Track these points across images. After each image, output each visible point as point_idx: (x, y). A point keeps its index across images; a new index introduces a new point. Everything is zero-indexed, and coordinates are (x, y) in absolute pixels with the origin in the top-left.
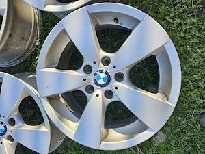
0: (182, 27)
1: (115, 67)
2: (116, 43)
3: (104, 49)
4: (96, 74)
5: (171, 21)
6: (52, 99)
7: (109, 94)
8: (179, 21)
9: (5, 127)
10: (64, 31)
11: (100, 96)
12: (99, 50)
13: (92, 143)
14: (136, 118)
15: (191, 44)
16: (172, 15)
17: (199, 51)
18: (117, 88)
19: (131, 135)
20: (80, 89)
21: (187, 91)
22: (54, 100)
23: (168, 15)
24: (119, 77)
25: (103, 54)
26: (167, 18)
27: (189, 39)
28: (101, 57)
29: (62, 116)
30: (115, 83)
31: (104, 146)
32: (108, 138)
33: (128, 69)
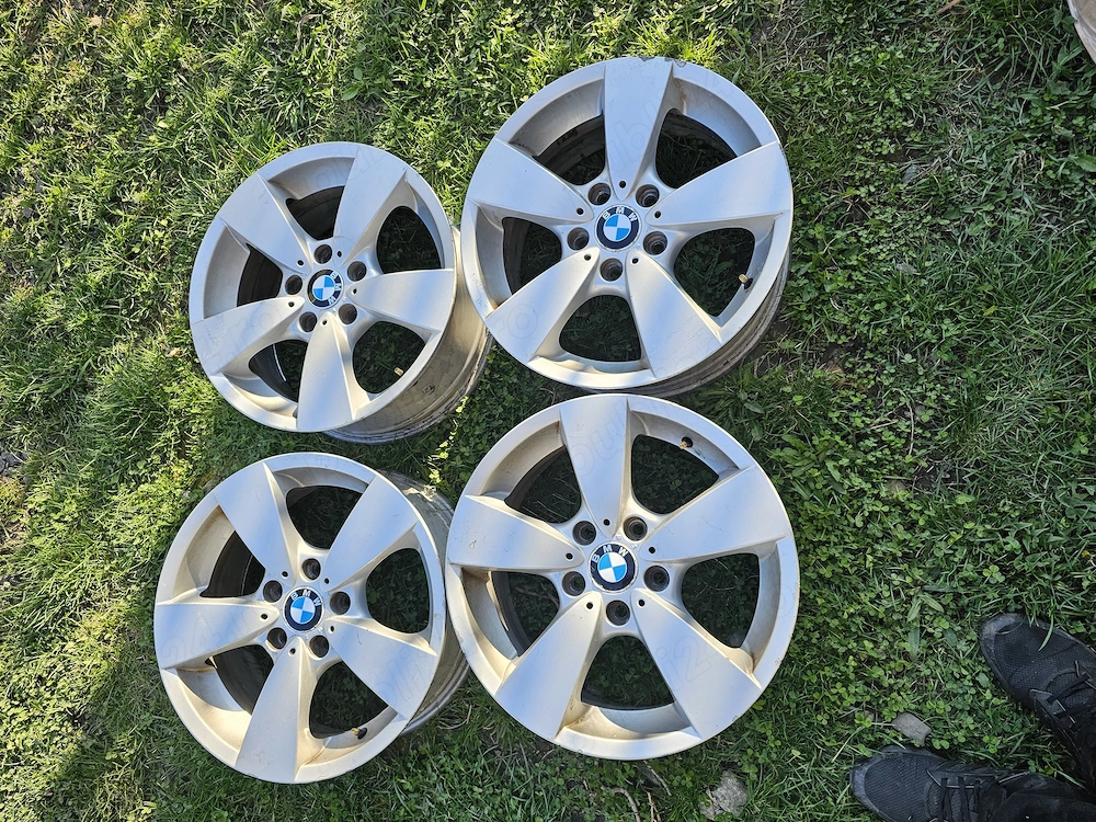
0: (866, 500)
1: (652, 550)
2: (678, 483)
3: (641, 498)
4: (600, 552)
5: (837, 475)
6: (471, 577)
7: (618, 612)
8: (858, 482)
9: (318, 609)
10: (557, 426)
11: (596, 609)
12: (626, 497)
13: (540, 723)
14: (668, 698)
15: (880, 555)
16: (845, 462)
17: (896, 579)
18: (642, 603)
19: (644, 733)
20: (551, 576)
21: (835, 681)
22: (474, 582)
23: (833, 458)
24: (656, 578)
25: (634, 509)
26: (830, 464)
27: (877, 540)
28: (627, 515)
29: (482, 629)
30: (640, 589)
31: (565, 739)
32: (581, 724)
33: (681, 566)
